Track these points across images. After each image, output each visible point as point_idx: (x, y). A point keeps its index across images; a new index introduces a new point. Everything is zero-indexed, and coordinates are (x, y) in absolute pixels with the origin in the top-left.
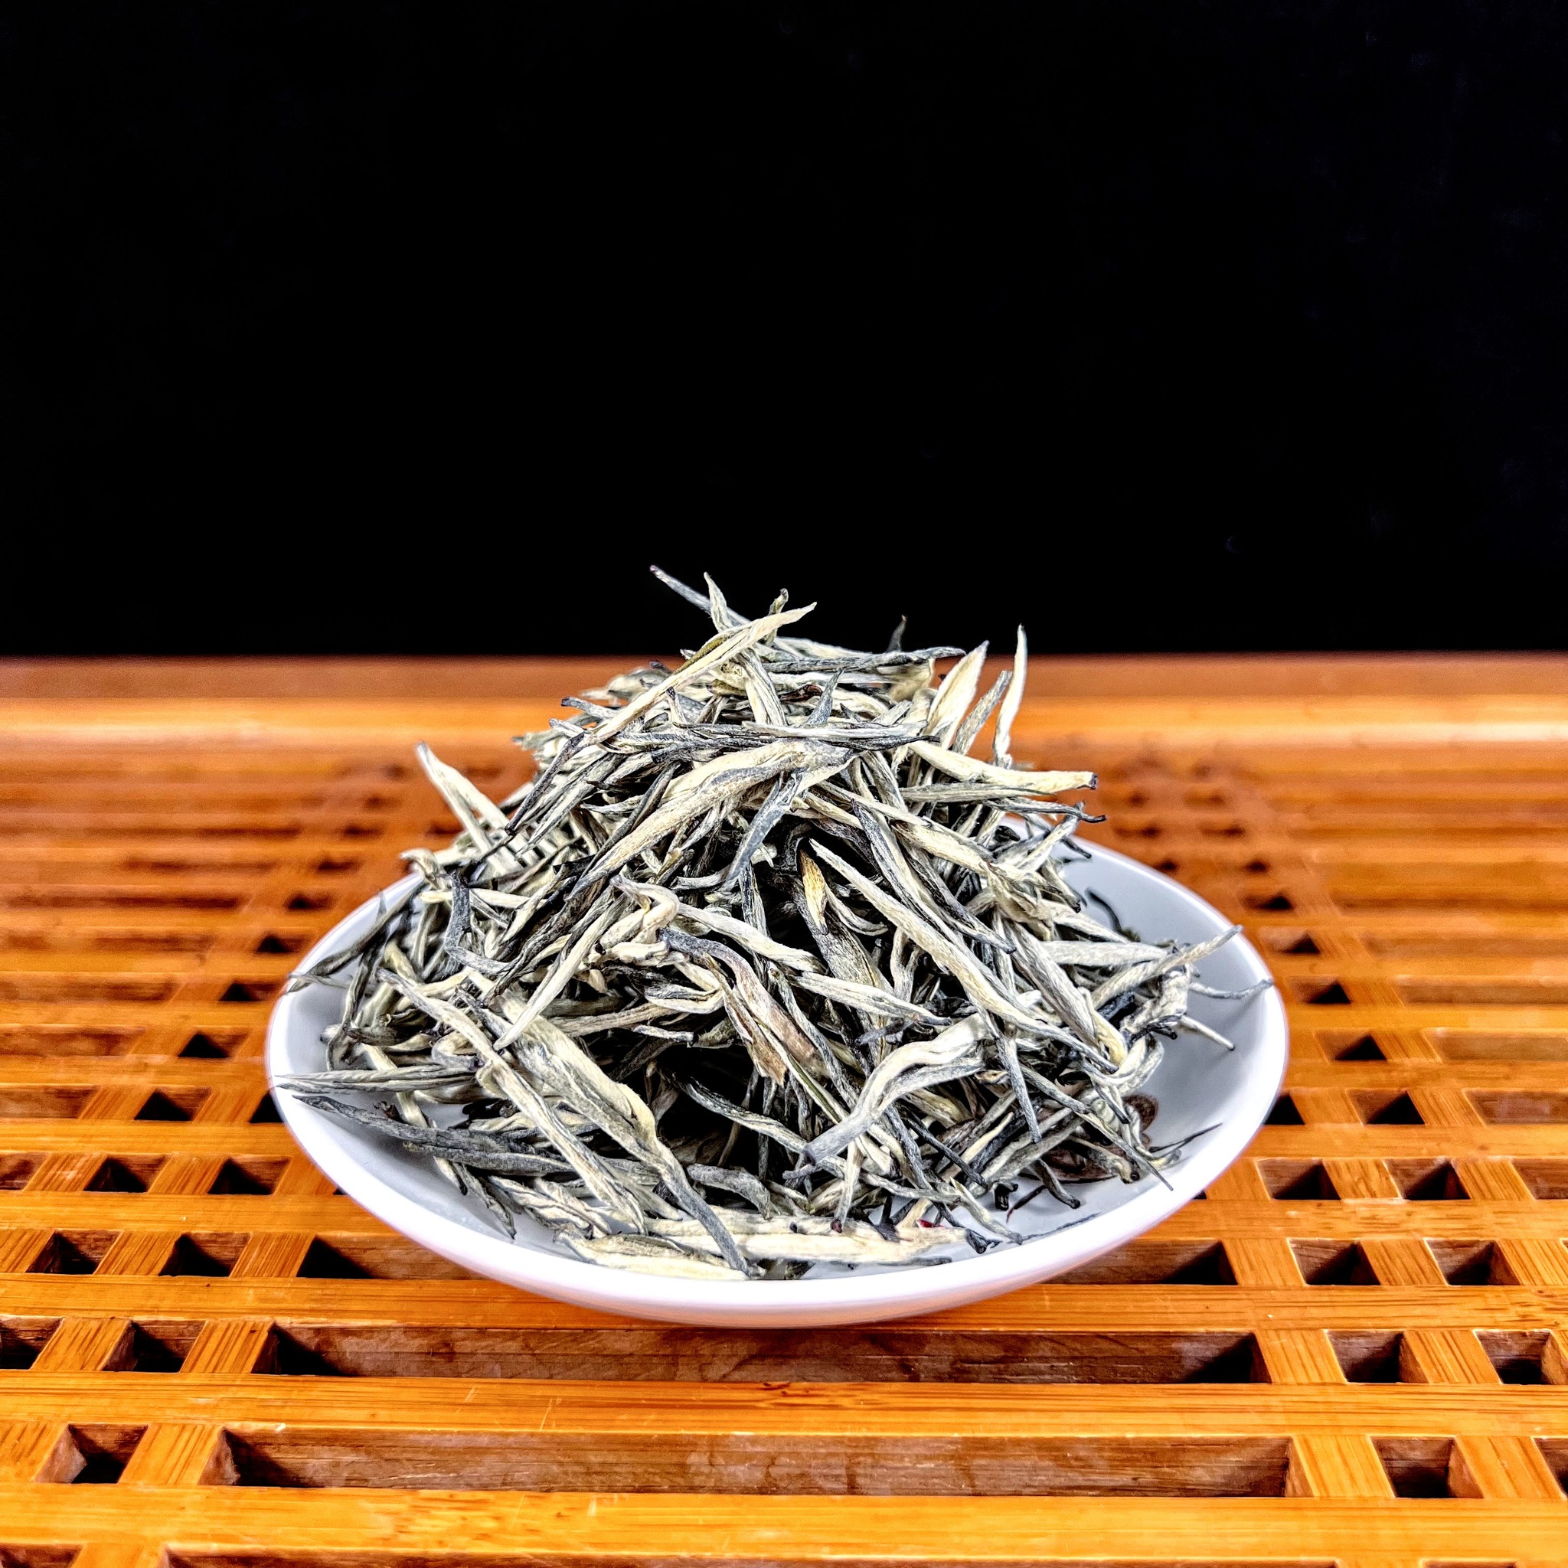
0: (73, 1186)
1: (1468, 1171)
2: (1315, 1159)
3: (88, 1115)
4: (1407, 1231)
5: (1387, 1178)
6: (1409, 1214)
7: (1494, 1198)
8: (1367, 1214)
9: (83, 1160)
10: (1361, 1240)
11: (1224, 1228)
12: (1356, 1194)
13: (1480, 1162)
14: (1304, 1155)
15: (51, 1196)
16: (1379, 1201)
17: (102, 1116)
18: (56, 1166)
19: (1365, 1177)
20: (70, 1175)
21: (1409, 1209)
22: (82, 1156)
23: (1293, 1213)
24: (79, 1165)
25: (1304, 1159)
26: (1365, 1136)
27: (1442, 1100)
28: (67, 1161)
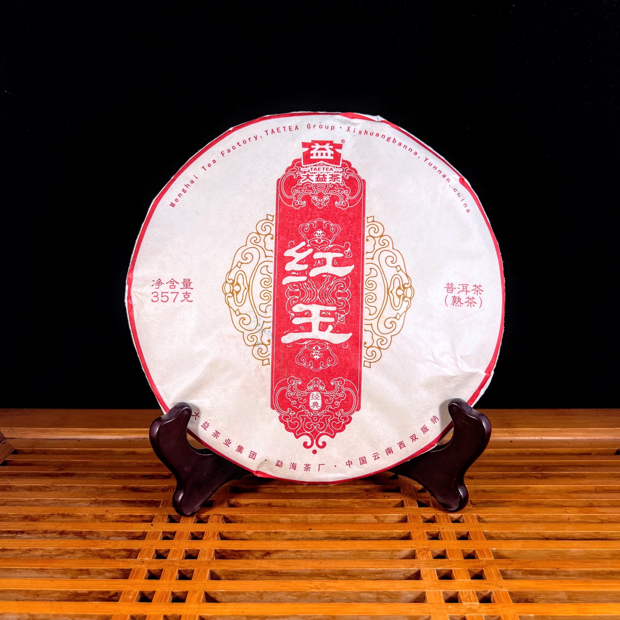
0: (132, 601)
1: (496, 594)
2: (457, 590)
3: (131, 578)
4: (478, 612)
5: (475, 596)
6: (480, 607)
7: (502, 602)
8: (469, 607)
9: (133, 592)
10: (467, 615)
11: (431, 611)
12: (466, 601)
13: (499, 592)
14: (454, 589)
15: (127, 603)
16: (472, 603)
17: (135, 578)
18: (126, 594)
19: (469, 596)
20: (131, 597)
21: (480, 606)
22: (132, 591)
23: (450, 607)
24: (132, 594)
25: (454, 590)
26: (471, 583)
27: (492, 572)
28: (129, 593)
